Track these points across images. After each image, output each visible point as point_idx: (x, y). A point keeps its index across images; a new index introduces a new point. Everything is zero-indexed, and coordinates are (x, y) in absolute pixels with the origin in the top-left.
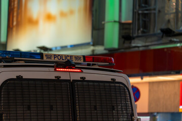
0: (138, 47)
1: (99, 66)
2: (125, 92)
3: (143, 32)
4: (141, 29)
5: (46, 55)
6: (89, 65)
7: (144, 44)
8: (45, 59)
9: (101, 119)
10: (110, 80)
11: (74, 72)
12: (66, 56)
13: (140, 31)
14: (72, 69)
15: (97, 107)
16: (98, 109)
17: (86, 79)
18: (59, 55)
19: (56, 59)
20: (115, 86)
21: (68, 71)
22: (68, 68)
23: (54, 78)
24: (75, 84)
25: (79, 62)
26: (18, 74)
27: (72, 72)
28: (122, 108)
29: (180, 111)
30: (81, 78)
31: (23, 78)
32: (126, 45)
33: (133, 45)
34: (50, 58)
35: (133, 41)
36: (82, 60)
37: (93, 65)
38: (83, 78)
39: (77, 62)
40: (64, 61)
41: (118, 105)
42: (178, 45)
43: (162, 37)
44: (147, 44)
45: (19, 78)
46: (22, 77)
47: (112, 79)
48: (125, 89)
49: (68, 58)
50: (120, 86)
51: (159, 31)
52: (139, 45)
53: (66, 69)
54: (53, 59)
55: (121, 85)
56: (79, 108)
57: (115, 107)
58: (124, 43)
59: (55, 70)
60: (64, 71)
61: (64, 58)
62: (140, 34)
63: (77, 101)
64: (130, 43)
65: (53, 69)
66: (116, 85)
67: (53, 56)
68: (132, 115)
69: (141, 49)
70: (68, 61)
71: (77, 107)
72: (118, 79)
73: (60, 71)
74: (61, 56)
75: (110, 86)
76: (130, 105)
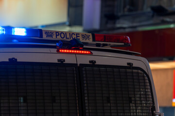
0: (124, 28)
1: (112, 47)
2: (144, 79)
3: (130, 10)
4: (128, 7)
5: (46, 33)
6: (98, 45)
7: (131, 25)
8: (45, 37)
9: (116, 114)
10: (126, 65)
11: (81, 54)
12: (71, 34)
13: (126, 10)
14: (79, 50)
15: (111, 98)
16: (111, 102)
17: (97, 63)
18: (62, 33)
19: (59, 38)
20: (132, 72)
21: (74, 53)
22: (74, 49)
23: (57, 62)
24: (84, 69)
25: (87, 41)
26: (11, 56)
27: (79, 53)
28: (140, 98)
29: (174, 105)
30: (90, 62)
31: (18, 61)
32: (109, 26)
33: (118, 25)
34: (51, 36)
35: (117, 21)
36: (91, 40)
37: (104, 45)
38: (93, 62)
39: (84, 41)
40: (69, 40)
41: (136, 93)
42: (172, 26)
43: (153, 16)
44: (135, 24)
45: (13, 61)
46: (16, 59)
47: (128, 64)
48: (144, 77)
49: (74, 36)
50: (138, 73)
51: (149, 10)
52: (124, 26)
53: (72, 50)
54: (54, 38)
55: (140, 71)
56: (88, 100)
57: (133, 99)
58: (107, 23)
59: (58, 51)
60: (69, 53)
61: (68, 36)
62: (126, 13)
63: (86, 92)
64: (114, 23)
65: (55, 50)
66: (134, 71)
67: (55, 34)
68: (154, 108)
69: (127, 30)
70: (74, 39)
71: (86, 98)
72: (136, 64)
73: (64, 53)
74: (65, 34)
75: (126, 72)
76: (151, 96)
